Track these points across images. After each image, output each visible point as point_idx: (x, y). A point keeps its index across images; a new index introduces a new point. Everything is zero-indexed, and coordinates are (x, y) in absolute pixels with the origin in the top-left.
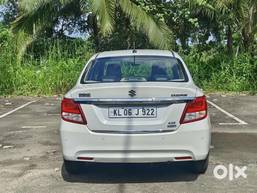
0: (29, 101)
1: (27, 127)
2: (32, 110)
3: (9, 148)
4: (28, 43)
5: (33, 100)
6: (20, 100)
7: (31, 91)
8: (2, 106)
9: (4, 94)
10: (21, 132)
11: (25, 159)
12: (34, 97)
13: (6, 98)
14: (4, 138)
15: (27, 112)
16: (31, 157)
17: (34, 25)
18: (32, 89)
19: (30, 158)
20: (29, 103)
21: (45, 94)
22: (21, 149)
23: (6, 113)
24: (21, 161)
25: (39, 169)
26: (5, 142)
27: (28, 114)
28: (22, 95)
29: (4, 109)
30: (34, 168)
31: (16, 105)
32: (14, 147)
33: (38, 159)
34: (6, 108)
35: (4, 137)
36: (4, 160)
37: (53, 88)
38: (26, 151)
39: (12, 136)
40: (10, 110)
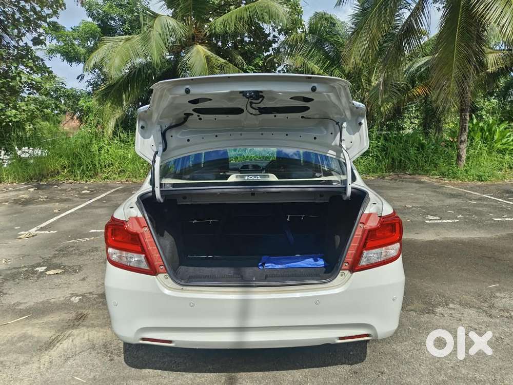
0: (113, 188)
1: (98, 231)
2: (113, 201)
3: (55, 275)
4: (117, 116)
5: (119, 186)
6: (104, 186)
7: (119, 174)
8: (76, 195)
9: (85, 177)
10: (84, 240)
11: (73, 299)
12: (122, 182)
13: (88, 182)
14: (57, 252)
15: (106, 205)
16: (83, 295)
17: (124, 96)
18: (121, 171)
19: (81, 297)
20: (112, 191)
21: (136, 178)
22: (73, 276)
23: (77, 206)
24: (65, 306)
25: (88, 327)
26: (55, 261)
27: (105, 209)
28: (108, 179)
29: (78, 199)
30: (80, 324)
31: (95, 193)
32: (63, 273)
33: (95, 300)
34: (81, 198)
35: (56, 250)
36: (37, 303)
37: (145, 170)
38: (80, 280)
39: (70, 249)
40: (85, 202)
